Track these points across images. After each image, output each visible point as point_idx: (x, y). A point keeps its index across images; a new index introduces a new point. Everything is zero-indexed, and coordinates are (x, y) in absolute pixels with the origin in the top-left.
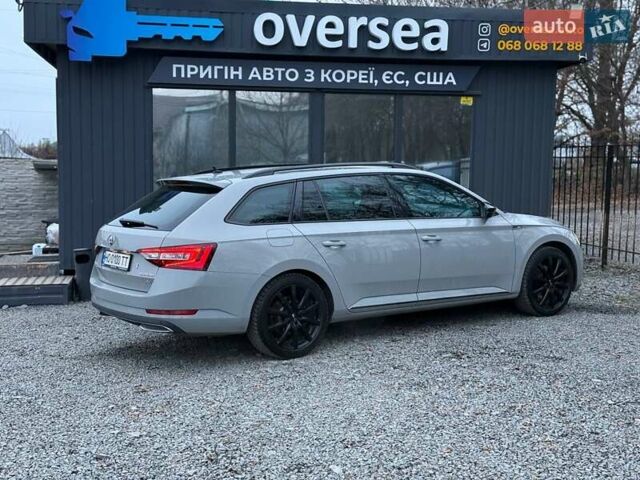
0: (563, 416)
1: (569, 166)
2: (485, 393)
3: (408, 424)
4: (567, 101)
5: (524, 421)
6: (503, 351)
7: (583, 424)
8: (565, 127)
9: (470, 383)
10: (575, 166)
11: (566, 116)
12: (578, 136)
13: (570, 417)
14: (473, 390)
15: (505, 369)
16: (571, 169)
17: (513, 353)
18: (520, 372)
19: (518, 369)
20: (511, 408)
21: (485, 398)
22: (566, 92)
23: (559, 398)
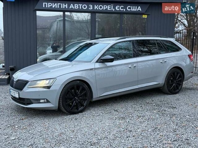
0: (175, 132)
1: (179, 40)
2: (147, 122)
3: (116, 135)
4: (179, 19)
5: (160, 134)
6: (154, 104)
7: (183, 136)
8: (179, 27)
9: (141, 117)
10: (181, 40)
11: (179, 24)
12: (183, 30)
13: (178, 132)
14: (142, 121)
15: (155, 111)
16: (180, 41)
17: (158, 105)
18: (160, 113)
19: (159, 112)
20: (156, 128)
21: (146, 124)
22: (179, 16)
23: (174, 124)
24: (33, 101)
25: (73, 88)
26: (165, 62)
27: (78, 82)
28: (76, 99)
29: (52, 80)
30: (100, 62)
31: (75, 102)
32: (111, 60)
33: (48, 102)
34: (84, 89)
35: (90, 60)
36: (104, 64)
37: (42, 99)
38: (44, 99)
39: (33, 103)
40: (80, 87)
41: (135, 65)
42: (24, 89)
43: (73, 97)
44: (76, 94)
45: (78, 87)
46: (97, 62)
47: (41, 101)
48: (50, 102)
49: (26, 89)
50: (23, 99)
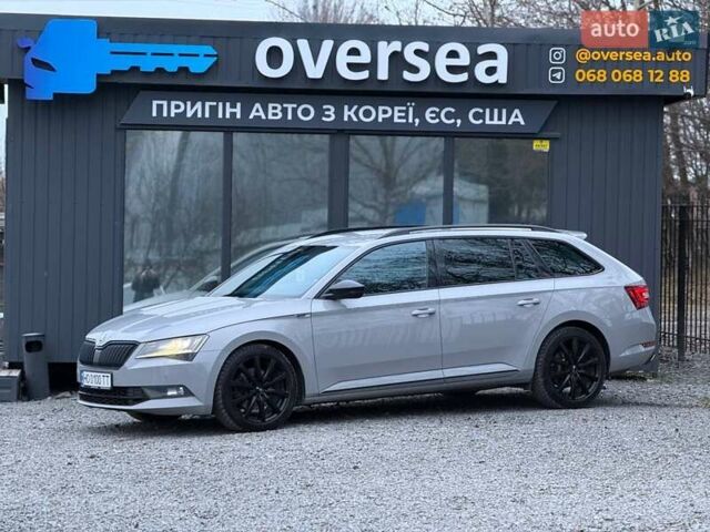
24: (148, 392)
25: (249, 363)
26: (535, 304)
27: (266, 347)
28: (258, 391)
29: (198, 340)
30: (327, 298)
31: (257, 401)
32: (356, 293)
33: (188, 393)
34: (278, 368)
35: (300, 293)
36: (336, 303)
37: (172, 387)
38: (176, 387)
39: (148, 399)
40: (269, 360)
41: (431, 310)
42: (127, 364)
43: (251, 385)
44: (260, 381)
45: (264, 361)
46: (318, 297)
47: (169, 393)
48: (193, 395)
49: (132, 364)
50: (124, 390)
